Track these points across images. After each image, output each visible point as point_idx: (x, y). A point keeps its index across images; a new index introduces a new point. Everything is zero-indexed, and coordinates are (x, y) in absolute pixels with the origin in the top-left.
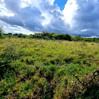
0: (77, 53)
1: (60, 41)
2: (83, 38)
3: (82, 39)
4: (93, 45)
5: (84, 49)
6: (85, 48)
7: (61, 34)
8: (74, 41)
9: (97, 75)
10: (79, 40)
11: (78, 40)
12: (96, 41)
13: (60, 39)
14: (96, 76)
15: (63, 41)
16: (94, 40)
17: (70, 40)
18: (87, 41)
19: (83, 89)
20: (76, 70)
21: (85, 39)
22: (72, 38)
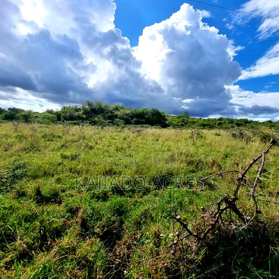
0: (183, 158)
1: (139, 127)
2: (195, 120)
3: (194, 122)
4: (219, 135)
5: (198, 147)
6: (202, 146)
7: (140, 110)
8: (175, 126)
9: (225, 209)
10: (186, 124)
11: (182, 125)
12: (224, 126)
13: (137, 123)
14: (224, 212)
15: (147, 127)
16: (220, 124)
17: (165, 126)
18: (204, 126)
19: (199, 250)
20: (180, 204)
21: (200, 122)
22: (169, 119)
